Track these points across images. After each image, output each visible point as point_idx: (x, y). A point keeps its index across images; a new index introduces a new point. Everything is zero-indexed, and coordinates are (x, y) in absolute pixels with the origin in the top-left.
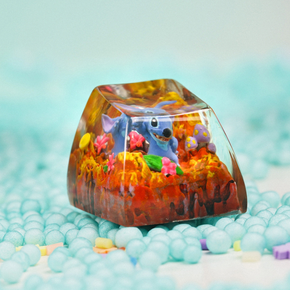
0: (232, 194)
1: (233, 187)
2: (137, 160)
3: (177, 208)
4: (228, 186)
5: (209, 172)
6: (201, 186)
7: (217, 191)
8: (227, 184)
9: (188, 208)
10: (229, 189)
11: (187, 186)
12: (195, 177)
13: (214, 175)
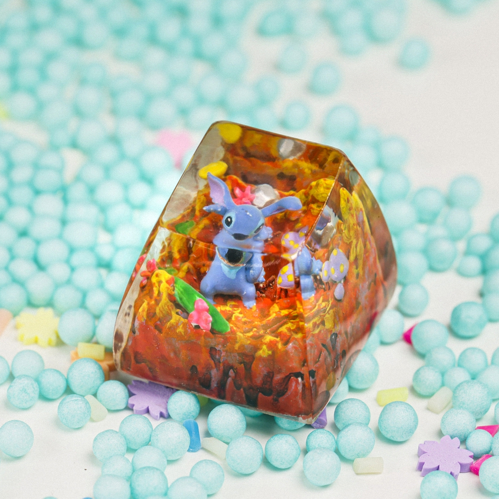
0: (289, 393)
1: (294, 384)
2: (159, 286)
3: (201, 376)
4: (287, 379)
5: (264, 347)
6: (244, 363)
7: (269, 379)
8: (287, 377)
9: (217, 384)
10: (287, 384)
11: (221, 353)
12: (237, 346)
13: (269, 356)
